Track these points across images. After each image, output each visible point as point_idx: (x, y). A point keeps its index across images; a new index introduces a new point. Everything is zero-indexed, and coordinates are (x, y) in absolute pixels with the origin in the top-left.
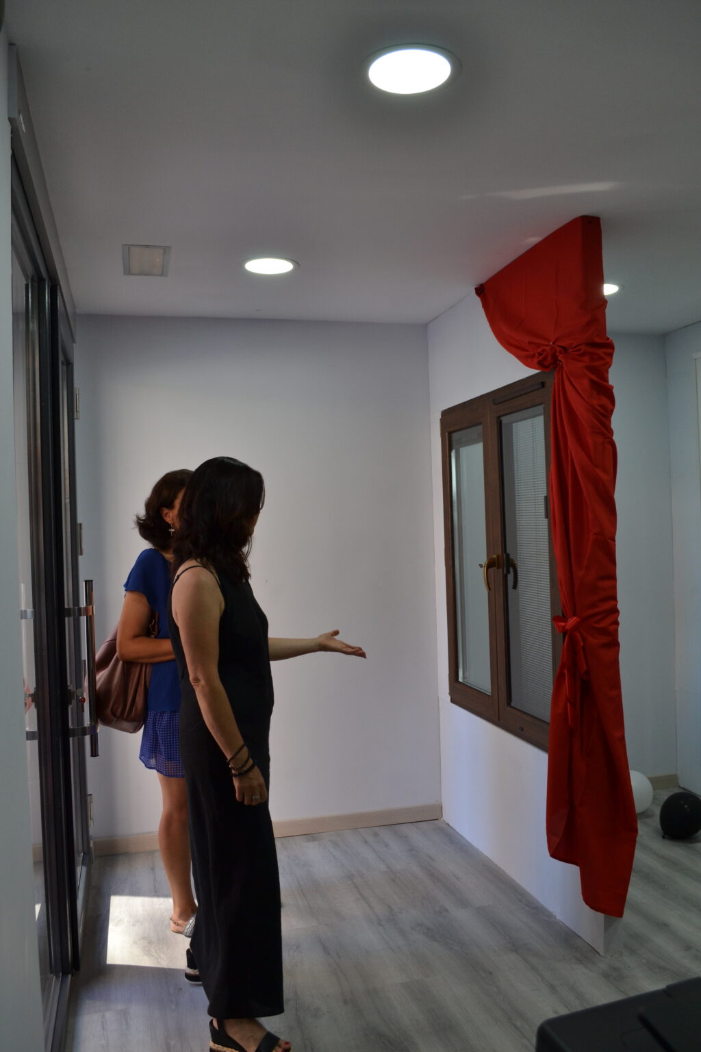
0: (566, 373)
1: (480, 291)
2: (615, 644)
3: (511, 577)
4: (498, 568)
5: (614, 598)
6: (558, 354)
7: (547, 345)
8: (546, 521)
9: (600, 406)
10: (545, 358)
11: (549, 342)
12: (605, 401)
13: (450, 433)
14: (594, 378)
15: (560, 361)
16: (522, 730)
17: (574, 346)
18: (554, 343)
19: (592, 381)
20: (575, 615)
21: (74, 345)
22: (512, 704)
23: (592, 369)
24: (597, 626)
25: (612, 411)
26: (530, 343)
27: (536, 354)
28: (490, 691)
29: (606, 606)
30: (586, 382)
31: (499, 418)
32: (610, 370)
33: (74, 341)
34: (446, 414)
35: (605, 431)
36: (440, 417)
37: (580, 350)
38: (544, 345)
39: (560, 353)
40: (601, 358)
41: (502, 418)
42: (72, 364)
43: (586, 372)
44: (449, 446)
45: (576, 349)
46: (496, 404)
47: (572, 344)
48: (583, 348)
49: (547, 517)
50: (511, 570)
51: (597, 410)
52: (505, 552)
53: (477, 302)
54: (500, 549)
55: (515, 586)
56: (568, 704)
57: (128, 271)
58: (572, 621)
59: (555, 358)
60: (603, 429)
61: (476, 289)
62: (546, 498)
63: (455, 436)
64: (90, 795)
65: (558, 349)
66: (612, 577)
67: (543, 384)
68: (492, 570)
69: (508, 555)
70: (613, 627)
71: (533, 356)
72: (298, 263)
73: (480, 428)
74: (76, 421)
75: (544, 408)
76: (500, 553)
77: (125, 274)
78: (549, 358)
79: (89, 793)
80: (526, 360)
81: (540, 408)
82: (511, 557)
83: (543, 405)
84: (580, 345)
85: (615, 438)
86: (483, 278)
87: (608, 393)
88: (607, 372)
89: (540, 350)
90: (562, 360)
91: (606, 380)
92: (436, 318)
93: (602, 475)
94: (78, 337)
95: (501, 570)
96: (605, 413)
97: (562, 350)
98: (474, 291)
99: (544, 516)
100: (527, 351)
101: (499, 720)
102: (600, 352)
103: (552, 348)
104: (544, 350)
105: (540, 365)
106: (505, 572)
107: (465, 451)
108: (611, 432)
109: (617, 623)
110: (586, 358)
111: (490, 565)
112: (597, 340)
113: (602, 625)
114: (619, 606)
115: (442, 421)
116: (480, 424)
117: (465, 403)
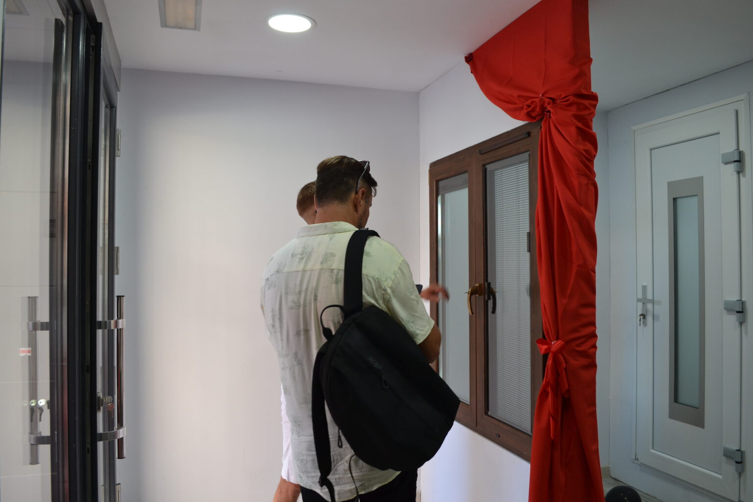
0: (553, 122)
1: (469, 59)
2: (593, 366)
3: (490, 303)
4: (480, 295)
5: (593, 324)
6: (546, 105)
7: (538, 98)
8: (528, 255)
9: (586, 151)
10: (533, 110)
11: (538, 94)
12: (589, 147)
13: (437, 182)
14: (580, 125)
15: (549, 112)
16: (499, 437)
17: (563, 96)
18: (542, 96)
19: (578, 128)
20: (557, 339)
21: (118, 93)
22: (489, 413)
23: (578, 118)
24: (578, 349)
25: (595, 156)
26: (519, 96)
27: (525, 107)
28: (469, 401)
29: (587, 331)
30: (573, 130)
31: (484, 165)
32: (594, 119)
33: (118, 89)
34: (434, 166)
35: (589, 173)
36: (429, 168)
37: (568, 100)
38: (533, 98)
39: (549, 104)
40: (586, 108)
41: (487, 166)
42: (116, 107)
43: (574, 121)
44: (436, 192)
45: (565, 99)
46: (481, 154)
47: (561, 95)
48: (572, 98)
49: (529, 250)
50: (491, 297)
51: (582, 154)
52: (487, 281)
53: (467, 67)
54: (483, 279)
55: (494, 311)
56: (551, 418)
57: (164, 24)
58: (556, 344)
59: (543, 109)
60: (588, 172)
61: (466, 58)
62: (529, 234)
63: (441, 184)
64: (119, 484)
65: (547, 100)
66: (592, 305)
67: (529, 134)
68: (473, 296)
69: (489, 284)
70: (592, 350)
71: (522, 108)
72: (315, 22)
73: (466, 176)
74: (117, 158)
75: (529, 154)
76: (482, 282)
77: (162, 26)
78: (538, 109)
79: (117, 483)
80: (513, 112)
81: (526, 156)
82: (492, 286)
83: (529, 152)
84: (570, 96)
85: (596, 179)
86: (472, 49)
87: (592, 140)
88: (591, 120)
89: (529, 102)
90: (552, 111)
91: (590, 127)
92: (428, 86)
93: (586, 213)
94: (122, 87)
95: (483, 296)
96: (589, 158)
97: (551, 101)
98: (464, 59)
99: (527, 250)
100: (516, 104)
101: (477, 426)
102: (586, 102)
103: (541, 99)
104: (532, 102)
105: (529, 116)
106: (486, 299)
107: (449, 196)
108: (594, 174)
109: (594, 347)
110: (574, 108)
111: (473, 292)
112: (584, 92)
113: (582, 348)
114: (598, 332)
115: (430, 171)
116: (466, 172)
117: (452, 155)
